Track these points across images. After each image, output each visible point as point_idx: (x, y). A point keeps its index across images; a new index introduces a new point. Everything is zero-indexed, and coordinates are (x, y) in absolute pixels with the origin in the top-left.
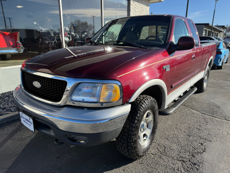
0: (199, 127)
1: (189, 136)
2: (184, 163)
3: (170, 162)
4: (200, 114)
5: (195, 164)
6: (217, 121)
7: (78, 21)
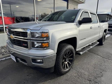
0: (100, 64)
1: (95, 68)
2: (90, 82)
3: (83, 81)
4: (102, 58)
5: (97, 82)
6: (110, 62)
7: (45, 14)
